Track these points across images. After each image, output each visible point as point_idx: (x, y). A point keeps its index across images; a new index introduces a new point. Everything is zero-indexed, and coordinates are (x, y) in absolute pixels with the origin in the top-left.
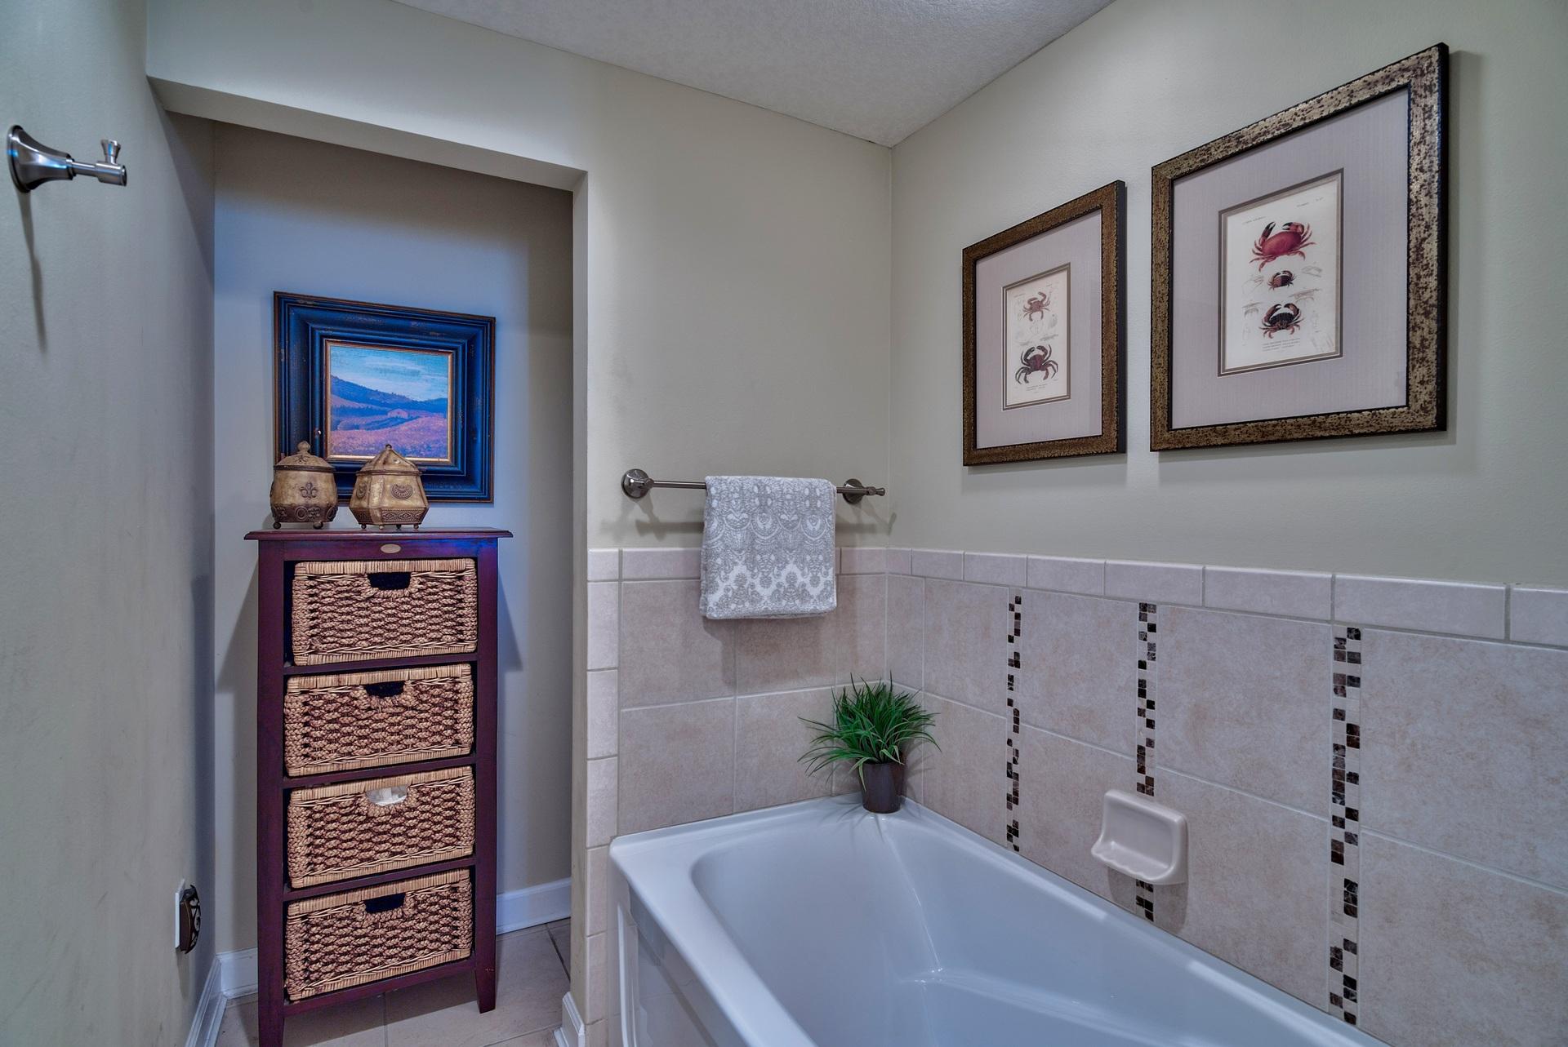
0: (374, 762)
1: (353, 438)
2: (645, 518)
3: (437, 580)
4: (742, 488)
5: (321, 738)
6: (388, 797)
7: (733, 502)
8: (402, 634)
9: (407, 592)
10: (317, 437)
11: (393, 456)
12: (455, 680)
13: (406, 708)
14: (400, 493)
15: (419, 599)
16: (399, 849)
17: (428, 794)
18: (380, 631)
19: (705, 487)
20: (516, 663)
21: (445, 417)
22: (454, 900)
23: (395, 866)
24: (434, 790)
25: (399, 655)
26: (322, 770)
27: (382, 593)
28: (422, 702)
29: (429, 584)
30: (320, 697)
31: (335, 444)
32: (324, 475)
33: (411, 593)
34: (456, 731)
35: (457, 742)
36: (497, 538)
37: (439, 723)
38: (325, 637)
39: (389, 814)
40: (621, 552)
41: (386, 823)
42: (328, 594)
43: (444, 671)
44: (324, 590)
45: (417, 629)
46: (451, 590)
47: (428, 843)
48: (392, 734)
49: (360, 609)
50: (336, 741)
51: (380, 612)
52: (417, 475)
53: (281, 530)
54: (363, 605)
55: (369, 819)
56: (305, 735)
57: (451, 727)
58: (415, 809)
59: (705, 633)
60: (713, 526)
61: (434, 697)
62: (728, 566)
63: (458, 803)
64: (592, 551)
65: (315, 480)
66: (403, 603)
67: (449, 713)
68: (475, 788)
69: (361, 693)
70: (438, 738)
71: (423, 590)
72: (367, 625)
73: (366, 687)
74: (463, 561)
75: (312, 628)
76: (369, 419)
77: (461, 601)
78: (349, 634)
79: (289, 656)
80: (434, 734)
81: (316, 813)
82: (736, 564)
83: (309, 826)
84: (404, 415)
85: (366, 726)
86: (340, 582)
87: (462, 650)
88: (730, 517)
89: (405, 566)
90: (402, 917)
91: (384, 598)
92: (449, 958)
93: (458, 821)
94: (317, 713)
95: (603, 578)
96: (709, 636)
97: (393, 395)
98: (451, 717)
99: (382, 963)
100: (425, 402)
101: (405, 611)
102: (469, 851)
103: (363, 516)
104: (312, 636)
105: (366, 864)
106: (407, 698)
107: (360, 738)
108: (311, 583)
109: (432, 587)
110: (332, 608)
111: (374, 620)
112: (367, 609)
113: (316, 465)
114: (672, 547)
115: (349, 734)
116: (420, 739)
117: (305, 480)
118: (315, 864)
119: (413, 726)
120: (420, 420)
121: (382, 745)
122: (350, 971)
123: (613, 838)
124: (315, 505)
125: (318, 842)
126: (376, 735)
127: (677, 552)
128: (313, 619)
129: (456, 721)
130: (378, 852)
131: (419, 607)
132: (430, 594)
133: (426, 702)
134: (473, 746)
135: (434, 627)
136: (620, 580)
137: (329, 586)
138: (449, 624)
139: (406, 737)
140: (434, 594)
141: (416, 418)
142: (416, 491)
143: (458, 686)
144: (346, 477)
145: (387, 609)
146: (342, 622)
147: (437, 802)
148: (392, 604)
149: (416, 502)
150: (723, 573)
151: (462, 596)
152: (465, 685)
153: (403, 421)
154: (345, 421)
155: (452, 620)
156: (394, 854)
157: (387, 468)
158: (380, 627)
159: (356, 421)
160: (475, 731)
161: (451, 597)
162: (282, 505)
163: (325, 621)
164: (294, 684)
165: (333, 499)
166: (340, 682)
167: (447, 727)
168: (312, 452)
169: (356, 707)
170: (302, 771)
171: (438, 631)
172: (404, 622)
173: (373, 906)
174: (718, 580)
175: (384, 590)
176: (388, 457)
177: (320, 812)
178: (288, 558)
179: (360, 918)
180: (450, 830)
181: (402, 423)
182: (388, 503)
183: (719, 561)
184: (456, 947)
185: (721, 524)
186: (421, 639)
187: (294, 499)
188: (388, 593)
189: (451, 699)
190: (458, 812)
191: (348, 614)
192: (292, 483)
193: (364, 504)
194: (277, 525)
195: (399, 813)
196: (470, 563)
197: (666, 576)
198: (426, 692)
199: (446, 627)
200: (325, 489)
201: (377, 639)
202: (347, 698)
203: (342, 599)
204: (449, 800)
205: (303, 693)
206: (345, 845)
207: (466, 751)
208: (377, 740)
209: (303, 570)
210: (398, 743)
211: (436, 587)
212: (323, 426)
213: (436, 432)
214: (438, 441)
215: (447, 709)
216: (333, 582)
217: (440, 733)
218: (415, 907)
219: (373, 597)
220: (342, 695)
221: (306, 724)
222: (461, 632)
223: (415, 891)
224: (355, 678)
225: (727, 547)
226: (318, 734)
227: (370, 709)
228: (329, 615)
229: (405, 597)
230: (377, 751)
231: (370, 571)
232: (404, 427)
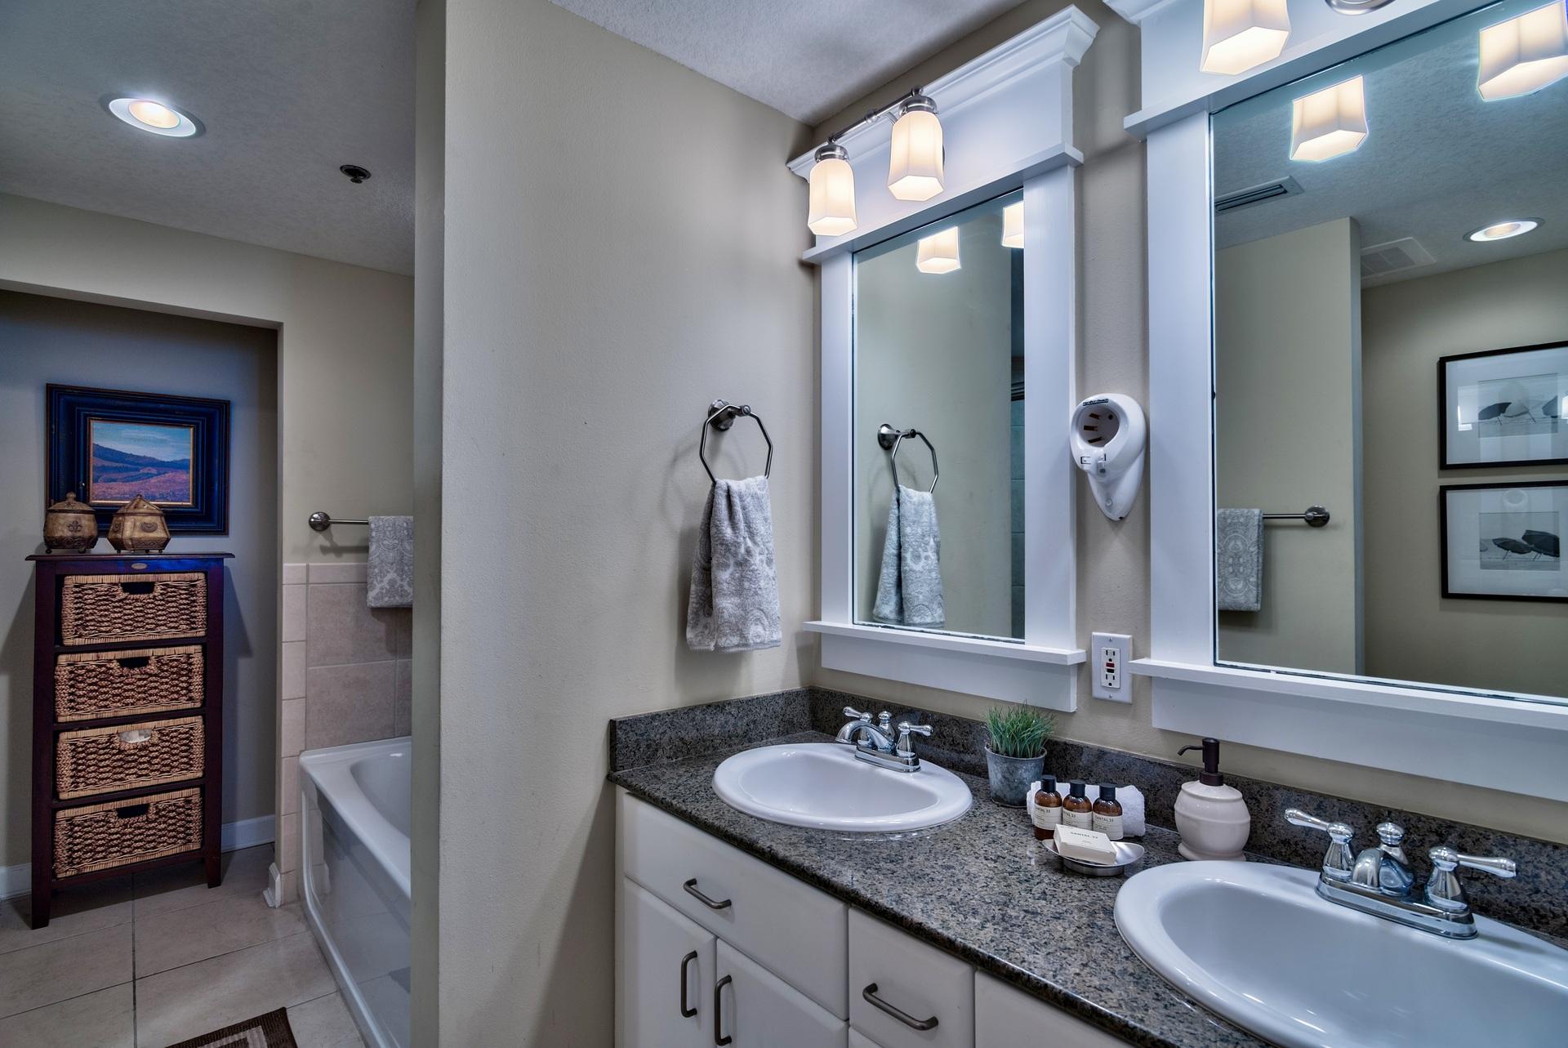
0: (125, 712)
1: (111, 488)
2: (327, 544)
3: (175, 587)
4: (394, 524)
5: (84, 696)
6: (135, 737)
7: (388, 533)
8: (147, 624)
9: (151, 596)
10: (81, 488)
11: (142, 503)
12: (189, 656)
13: (151, 675)
14: (146, 528)
15: (161, 600)
16: (144, 772)
17: (168, 735)
18: (130, 622)
19: (367, 524)
20: (247, 651)
21: (188, 473)
22: (188, 809)
23: (141, 784)
24: (172, 732)
25: (145, 638)
26: (84, 718)
27: (132, 596)
28: (163, 671)
29: (169, 590)
30: (83, 668)
31: (96, 493)
32: (87, 516)
33: (155, 596)
34: (190, 691)
35: (191, 699)
36: (222, 559)
37: (177, 685)
38: (87, 626)
39: (137, 748)
40: (308, 566)
41: (134, 754)
42: (90, 597)
43: (181, 650)
44: (86, 594)
45: (159, 620)
46: (186, 594)
47: (167, 768)
48: (139, 693)
49: (114, 607)
50: (95, 697)
51: (131, 609)
52: (161, 515)
53: (52, 554)
54: (117, 604)
55: (120, 752)
56: (70, 694)
57: (186, 688)
58: (157, 745)
59: (373, 618)
60: (373, 548)
61: (173, 667)
62: (382, 574)
63: (191, 741)
64: (285, 565)
65: (80, 519)
66: (149, 603)
67: (184, 678)
68: (205, 731)
69: (115, 665)
70: (176, 696)
71: (164, 594)
72: (120, 618)
73: (118, 661)
74: (196, 574)
75: (76, 620)
76: (125, 475)
77: (194, 601)
78: (106, 624)
79: (59, 639)
80: (173, 693)
81: (79, 747)
82: (388, 572)
83: (73, 757)
84: (154, 471)
85: (119, 688)
86: (99, 589)
87: (195, 635)
88: (385, 542)
89: (151, 578)
90: (147, 820)
91: (133, 599)
92: (183, 849)
93: (191, 753)
94: (80, 678)
95: (294, 582)
96: (376, 620)
97: (145, 457)
98: (186, 682)
99: (130, 852)
100: (172, 462)
101: (150, 608)
102: (200, 774)
103: (118, 544)
104: (77, 625)
105: (118, 783)
106: (152, 668)
107: (114, 695)
108: (77, 589)
109: (171, 592)
110: (93, 607)
111: (125, 615)
112: (120, 607)
113: (81, 509)
114: (349, 562)
115: (105, 693)
116: (162, 697)
117: (72, 520)
118: (78, 783)
119: (155, 688)
120: (167, 475)
121: (131, 701)
122: (105, 857)
123: (301, 752)
124: (80, 537)
125: (80, 768)
126: (127, 694)
127: (352, 566)
128: (78, 614)
129: (190, 684)
130: (127, 775)
131: (162, 605)
132: (170, 597)
133: (167, 671)
134: (203, 702)
135: (172, 619)
136: (307, 583)
137: (90, 592)
138: (184, 617)
139: (151, 695)
140: (173, 597)
141: (164, 473)
142: (160, 526)
143: (191, 660)
144: (106, 518)
145: (135, 607)
146: (101, 616)
147: (174, 740)
148: (140, 604)
149: (160, 534)
150: (379, 578)
151: (195, 598)
152: (197, 659)
153: (152, 476)
154: (105, 476)
155: (187, 614)
156: (140, 776)
157: (136, 511)
158: (130, 620)
159: (113, 476)
160: (205, 692)
161: (186, 599)
162: (53, 537)
163: (87, 615)
164: (63, 659)
165: (95, 533)
166: (98, 657)
167: (183, 688)
168: (77, 499)
169: (111, 675)
170: (69, 719)
171: (176, 622)
172: (149, 616)
173: (123, 813)
174: (375, 582)
175: (134, 594)
176: (138, 503)
177: (82, 747)
178: (58, 572)
179: (113, 820)
180: (185, 760)
181: (152, 477)
182: (138, 535)
183: (376, 570)
184: (190, 841)
185: (378, 547)
186: (163, 628)
187: (63, 531)
188: (137, 596)
189: (186, 669)
190: (191, 747)
191: (105, 610)
192: (62, 521)
193: (119, 536)
194: (48, 551)
195: (145, 748)
196: (201, 576)
197: (342, 581)
198: (167, 664)
199: (182, 619)
200: (88, 525)
201: (128, 628)
202: (104, 669)
203: (100, 600)
204: (184, 739)
205: (69, 665)
206: (101, 770)
207: (198, 705)
208: (128, 697)
209: (70, 581)
210: (144, 699)
211: (174, 592)
212: (87, 480)
213: (181, 483)
214: (182, 490)
215: (183, 675)
216: (93, 589)
217: (177, 692)
218: (156, 814)
219: (125, 599)
220: (100, 666)
221: (72, 686)
222: (194, 623)
223: (157, 803)
224: (110, 655)
225: (382, 561)
226: (81, 693)
227: (122, 676)
228: (91, 611)
229: (150, 599)
230: (127, 704)
231: (122, 581)
232: (153, 480)
